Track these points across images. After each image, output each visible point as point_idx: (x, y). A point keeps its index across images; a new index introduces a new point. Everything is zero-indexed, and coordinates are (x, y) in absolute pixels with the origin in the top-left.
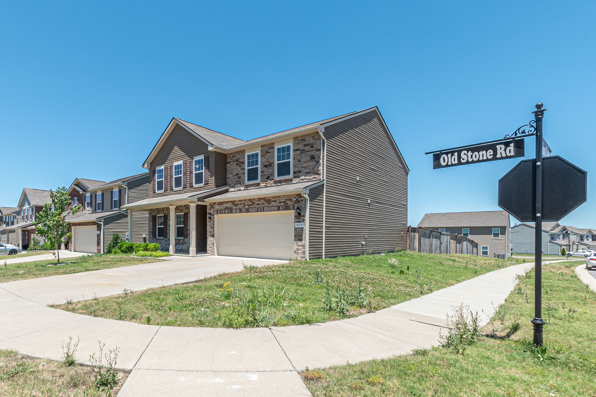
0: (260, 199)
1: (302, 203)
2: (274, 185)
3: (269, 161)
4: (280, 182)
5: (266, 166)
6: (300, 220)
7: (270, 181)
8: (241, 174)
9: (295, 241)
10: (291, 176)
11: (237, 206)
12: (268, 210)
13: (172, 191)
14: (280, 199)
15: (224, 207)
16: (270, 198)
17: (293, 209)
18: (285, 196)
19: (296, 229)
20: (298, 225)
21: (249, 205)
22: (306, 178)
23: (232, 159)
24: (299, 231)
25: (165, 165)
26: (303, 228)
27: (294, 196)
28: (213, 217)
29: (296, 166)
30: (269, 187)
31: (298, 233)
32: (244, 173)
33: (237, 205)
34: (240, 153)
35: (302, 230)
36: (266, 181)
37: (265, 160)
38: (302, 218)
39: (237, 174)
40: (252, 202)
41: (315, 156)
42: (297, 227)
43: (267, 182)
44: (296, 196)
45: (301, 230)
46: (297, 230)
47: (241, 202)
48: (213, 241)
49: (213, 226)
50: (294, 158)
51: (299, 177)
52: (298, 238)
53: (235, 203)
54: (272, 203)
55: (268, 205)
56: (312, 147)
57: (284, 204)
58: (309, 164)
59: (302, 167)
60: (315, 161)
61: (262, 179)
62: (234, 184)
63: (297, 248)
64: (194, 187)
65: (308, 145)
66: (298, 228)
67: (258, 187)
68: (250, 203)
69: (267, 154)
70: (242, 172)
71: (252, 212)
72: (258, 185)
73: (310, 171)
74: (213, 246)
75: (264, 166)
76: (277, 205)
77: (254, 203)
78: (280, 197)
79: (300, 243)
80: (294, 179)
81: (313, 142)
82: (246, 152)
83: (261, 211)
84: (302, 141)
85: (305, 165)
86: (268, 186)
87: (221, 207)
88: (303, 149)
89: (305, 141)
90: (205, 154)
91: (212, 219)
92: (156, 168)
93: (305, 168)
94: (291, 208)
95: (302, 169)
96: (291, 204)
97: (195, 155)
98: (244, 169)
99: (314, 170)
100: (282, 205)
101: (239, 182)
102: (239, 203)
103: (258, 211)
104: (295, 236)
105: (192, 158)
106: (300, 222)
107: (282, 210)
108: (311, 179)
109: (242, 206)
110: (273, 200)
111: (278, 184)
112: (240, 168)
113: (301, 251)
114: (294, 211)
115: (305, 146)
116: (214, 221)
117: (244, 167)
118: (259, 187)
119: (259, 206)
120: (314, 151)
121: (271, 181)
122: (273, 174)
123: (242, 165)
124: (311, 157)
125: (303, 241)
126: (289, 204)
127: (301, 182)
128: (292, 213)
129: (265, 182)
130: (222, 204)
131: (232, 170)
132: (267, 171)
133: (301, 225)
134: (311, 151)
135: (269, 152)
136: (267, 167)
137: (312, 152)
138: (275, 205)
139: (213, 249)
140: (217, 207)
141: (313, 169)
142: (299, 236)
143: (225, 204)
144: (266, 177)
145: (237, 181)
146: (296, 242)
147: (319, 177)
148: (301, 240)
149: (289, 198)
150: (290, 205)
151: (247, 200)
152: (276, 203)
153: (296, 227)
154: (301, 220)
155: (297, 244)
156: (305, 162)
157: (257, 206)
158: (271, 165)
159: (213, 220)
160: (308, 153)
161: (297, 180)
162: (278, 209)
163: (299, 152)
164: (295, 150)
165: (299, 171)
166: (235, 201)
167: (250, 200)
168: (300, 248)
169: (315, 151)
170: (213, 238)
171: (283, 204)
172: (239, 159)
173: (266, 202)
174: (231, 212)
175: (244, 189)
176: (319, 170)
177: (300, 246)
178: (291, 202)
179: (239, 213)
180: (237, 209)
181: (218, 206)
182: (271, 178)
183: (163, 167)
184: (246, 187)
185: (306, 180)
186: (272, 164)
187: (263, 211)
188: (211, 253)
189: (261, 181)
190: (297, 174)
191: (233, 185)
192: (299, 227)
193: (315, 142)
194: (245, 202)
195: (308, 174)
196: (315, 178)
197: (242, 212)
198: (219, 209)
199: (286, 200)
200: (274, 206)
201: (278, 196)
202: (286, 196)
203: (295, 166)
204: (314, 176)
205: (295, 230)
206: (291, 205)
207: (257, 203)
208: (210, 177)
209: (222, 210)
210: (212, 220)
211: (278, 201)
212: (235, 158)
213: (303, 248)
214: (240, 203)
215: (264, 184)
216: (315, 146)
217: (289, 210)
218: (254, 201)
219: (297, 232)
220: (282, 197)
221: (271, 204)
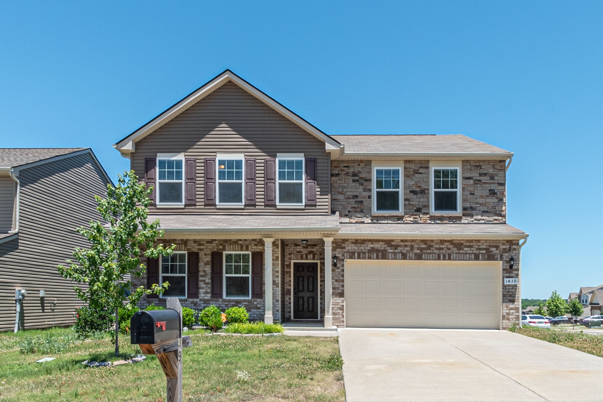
0: (442, 242)
1: (514, 252)
2: (429, 222)
3: (419, 185)
4: (441, 218)
5: (414, 192)
6: (511, 275)
7: (423, 214)
8: (364, 198)
9: (503, 302)
10: (459, 212)
11: (396, 249)
12: (457, 258)
13: (213, 207)
14: (479, 244)
15: (369, 248)
16: (462, 242)
17: (501, 259)
18: (488, 241)
19: (505, 287)
20: (509, 281)
21: (421, 249)
22: (483, 218)
23: (342, 170)
24: (509, 289)
25: (186, 154)
26: (516, 286)
27: (503, 242)
28: (342, 263)
29: (467, 200)
30: (421, 223)
31: (509, 292)
32: (370, 197)
33: (396, 247)
34: (362, 164)
35: (515, 288)
36: (416, 215)
37: (413, 183)
38: (516, 272)
39: (356, 196)
40: (428, 244)
41: (496, 191)
42: (508, 283)
43: (417, 217)
44: (505, 242)
45: (513, 289)
46: (507, 288)
47: (406, 243)
48: (340, 304)
49: (341, 278)
50: (463, 188)
51: (472, 216)
52: (509, 298)
53: (393, 243)
54: (465, 249)
55: (457, 251)
56: (492, 178)
57: (486, 252)
58: (487, 200)
59: (477, 203)
60: (497, 198)
61: (408, 211)
62: (349, 212)
63: (508, 311)
64: (278, 207)
65: (485, 174)
66: (509, 285)
67: (398, 222)
68: (424, 246)
69: (416, 175)
70: (366, 194)
71: (427, 260)
72: (400, 218)
73: (488, 210)
74: (341, 311)
75: (411, 192)
76: (475, 252)
77: (432, 246)
78: (478, 241)
79: (511, 306)
80: (464, 218)
81: (493, 173)
82: (373, 165)
83: (444, 259)
84: (476, 168)
85: (481, 201)
86: (419, 222)
87: (362, 248)
88: (479, 178)
89: (481, 168)
90: (307, 154)
91: (338, 265)
92: (156, 156)
93: (481, 204)
94: (497, 258)
95: (476, 206)
96: (498, 252)
97: (280, 150)
98: (370, 190)
99: (495, 210)
100: (482, 254)
101: (359, 210)
102: (400, 244)
103: (439, 259)
104: (504, 296)
105: (274, 154)
106: (512, 277)
107: (482, 260)
108: (491, 221)
109: (409, 249)
110: (468, 244)
111: (438, 222)
112: (361, 187)
113: (514, 316)
114: (501, 262)
115: (480, 175)
116: (343, 270)
117: (369, 187)
118: (402, 222)
119: (441, 251)
120: (495, 185)
121: (425, 216)
122: (427, 206)
123: (365, 183)
124: (491, 192)
125: (516, 303)
126: (494, 252)
127: (476, 223)
128: (499, 265)
129: (412, 215)
130: (364, 243)
131: (344, 187)
132: (416, 201)
133: (514, 281)
134: (490, 183)
135: (421, 173)
136: (417, 194)
137: (491, 185)
138: (471, 252)
139: (341, 316)
140: (350, 247)
141: (494, 207)
142: (510, 296)
143: (370, 243)
144: (416, 208)
145: (354, 208)
146: (505, 304)
147: (502, 220)
148: (513, 301)
149: (495, 244)
150: (496, 254)
151: (417, 241)
152: (472, 249)
153: (505, 284)
154: (513, 275)
155: (507, 307)
156: (482, 197)
157: (438, 252)
158: (424, 192)
159: (341, 268)
160: (486, 185)
161: (470, 219)
162: (477, 258)
163: (471, 182)
164: (465, 178)
165: (471, 208)
166: (393, 241)
167: (424, 242)
168: (512, 311)
169: (497, 185)
170: (343, 299)
171: (484, 252)
172: (360, 173)
173: (454, 247)
174: (384, 257)
175: (370, 221)
176: (503, 211)
177: (511, 309)
178: (497, 250)
179: (402, 259)
180: (397, 253)
181: (353, 245)
182: (423, 211)
183: (181, 157)
184: (374, 218)
185: (483, 222)
186: (426, 192)
187: (450, 259)
188: (338, 324)
189: (406, 213)
190: (468, 211)
191: (347, 213)
192: (510, 283)
193: (497, 173)
194: (413, 244)
195: (486, 214)
196: (496, 220)
197: (408, 258)
198: (357, 250)
199: (489, 246)
200: (469, 254)
201: (476, 240)
202: (490, 241)
203: (464, 200)
204: (496, 218)
205: (503, 288)
206: (498, 254)
207: (438, 246)
208: (320, 195)
209: (364, 253)
210: (338, 268)
211: (477, 247)
212: (351, 170)
213: (516, 312)
214: (403, 244)
215: (412, 219)
216: (496, 178)
217: (495, 260)
218: (432, 244)
219: (507, 290)
220: (483, 241)
221: (463, 250)
